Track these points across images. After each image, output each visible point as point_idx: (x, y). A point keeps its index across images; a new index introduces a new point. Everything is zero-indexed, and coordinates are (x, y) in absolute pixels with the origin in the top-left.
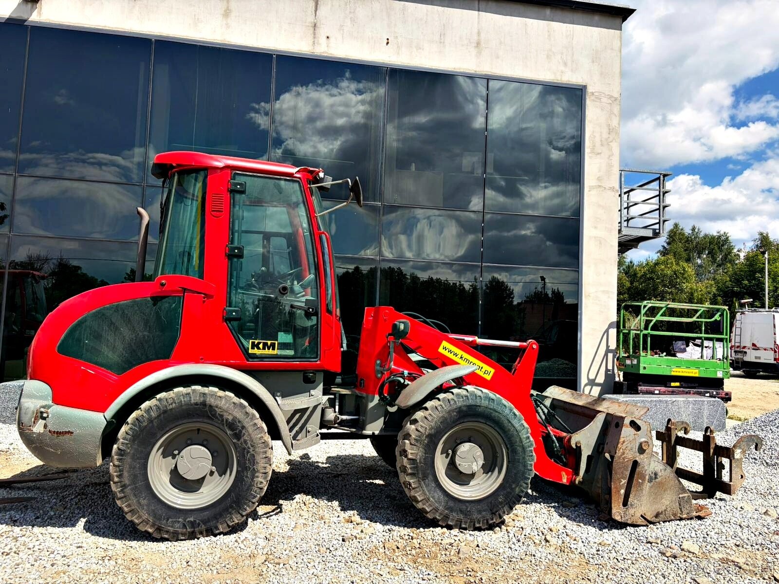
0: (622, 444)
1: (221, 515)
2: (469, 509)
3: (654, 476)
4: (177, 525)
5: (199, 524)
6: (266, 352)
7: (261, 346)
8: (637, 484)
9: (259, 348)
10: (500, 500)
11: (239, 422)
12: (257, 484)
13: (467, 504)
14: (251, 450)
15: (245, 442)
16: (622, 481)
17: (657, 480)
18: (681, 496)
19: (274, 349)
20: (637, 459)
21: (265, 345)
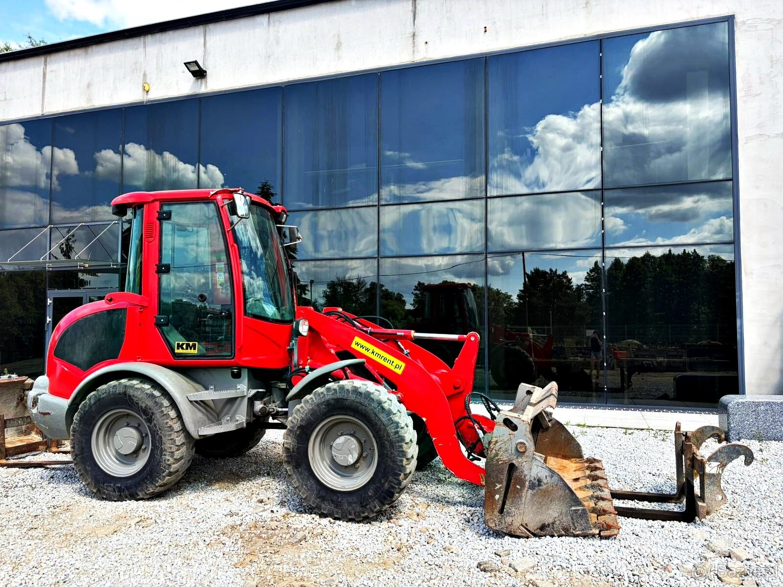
0: (495, 444)
1: (139, 484)
2: (339, 500)
3: (537, 483)
4: (110, 489)
5: (124, 490)
6: (189, 351)
7: (184, 346)
8: (514, 490)
9: (183, 348)
10: (370, 494)
11: (150, 409)
12: (165, 461)
13: (339, 495)
14: (159, 433)
15: (155, 425)
16: (497, 486)
17: (541, 487)
18: (573, 508)
19: (195, 349)
20: (514, 462)
21: (188, 345)
